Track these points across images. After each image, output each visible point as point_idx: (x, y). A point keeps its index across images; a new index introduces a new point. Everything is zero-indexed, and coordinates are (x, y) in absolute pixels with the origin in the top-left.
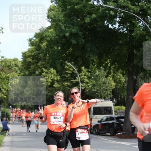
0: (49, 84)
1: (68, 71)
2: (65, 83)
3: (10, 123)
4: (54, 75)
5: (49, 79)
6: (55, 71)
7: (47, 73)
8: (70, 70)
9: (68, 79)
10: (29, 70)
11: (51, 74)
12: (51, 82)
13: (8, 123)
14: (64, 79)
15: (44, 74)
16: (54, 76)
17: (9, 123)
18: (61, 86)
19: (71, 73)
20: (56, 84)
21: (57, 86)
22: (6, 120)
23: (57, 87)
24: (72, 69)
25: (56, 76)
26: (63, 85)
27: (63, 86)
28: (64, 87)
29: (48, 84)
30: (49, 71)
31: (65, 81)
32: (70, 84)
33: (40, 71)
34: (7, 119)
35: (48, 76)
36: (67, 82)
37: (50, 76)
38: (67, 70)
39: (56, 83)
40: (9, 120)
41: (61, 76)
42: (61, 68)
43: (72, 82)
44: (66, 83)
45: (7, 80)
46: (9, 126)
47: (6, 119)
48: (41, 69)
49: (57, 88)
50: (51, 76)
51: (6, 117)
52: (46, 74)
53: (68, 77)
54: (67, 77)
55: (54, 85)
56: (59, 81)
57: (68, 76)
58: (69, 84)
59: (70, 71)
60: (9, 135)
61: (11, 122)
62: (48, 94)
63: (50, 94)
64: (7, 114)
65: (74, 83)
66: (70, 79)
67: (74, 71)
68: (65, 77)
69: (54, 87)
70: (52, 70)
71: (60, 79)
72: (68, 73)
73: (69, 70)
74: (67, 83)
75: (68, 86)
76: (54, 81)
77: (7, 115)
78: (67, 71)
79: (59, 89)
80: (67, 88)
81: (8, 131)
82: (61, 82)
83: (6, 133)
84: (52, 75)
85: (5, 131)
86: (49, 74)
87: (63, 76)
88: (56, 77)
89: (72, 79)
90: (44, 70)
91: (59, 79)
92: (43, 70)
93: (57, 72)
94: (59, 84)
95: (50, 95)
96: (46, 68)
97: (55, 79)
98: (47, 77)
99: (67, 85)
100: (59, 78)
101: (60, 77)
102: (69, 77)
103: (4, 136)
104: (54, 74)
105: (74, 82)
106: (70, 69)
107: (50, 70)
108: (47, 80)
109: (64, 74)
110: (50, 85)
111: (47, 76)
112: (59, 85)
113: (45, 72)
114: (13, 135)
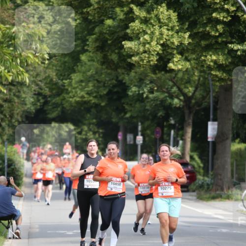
0: (154, 59)
1: (219, 13)
2: (209, 57)
3: (21, 196)
4: (172, 29)
5: (154, 43)
6: (174, 16)
7: (145, 21)
8: (227, 11)
9: (217, 42)
10: (85, 10)
11: (161, 25)
12: (158, 54)
13: (13, 194)
14: (203, 43)
15: (136, 25)
16: (170, 33)
17: (17, 193)
18: (193, 68)
19: (229, 18)
20: (175, 60)
21: (180, 67)
22: (9, 184)
23: (179, 70)
24: (232, 5)
25: (177, 32)
26: (200, 64)
27: (203, 66)
28: (204, 71)
29: (149, 62)
30: (153, 15)
31: (208, 48)
32: (226, 59)
33: (122, 16)
34: (12, 180)
35: (149, 32)
36: (216, 52)
37: (157, 33)
38: (215, 10)
39: (177, 58)
40: (18, 185)
41: (195, 31)
42: (196, 5)
43: (232, 52)
44: (211, 58)
45: (9, 46)
46: (18, 204)
47: (9, 181)
48: (125, 9)
49: (180, 75)
50: (161, 34)
51: (9, 175)
52: (144, 27)
53: (217, 34)
54: (213, 33)
55: (171, 65)
56: (188, 50)
57: (217, 30)
58: (221, 59)
59: (225, 14)
60: (17, 234)
61: (24, 190)
62: (151, 96)
63: (156, 94)
64: (11, 163)
65: (239, 56)
66: (226, 43)
67: (240, 14)
68: (206, 36)
69: (172, 70)
70: (163, 11)
71: (190, 41)
72: (218, 21)
73: (223, 10)
74: (214, 58)
75: (220, 67)
76: (170, 51)
77: (9, 166)
78: (214, 15)
79: (186, 77)
80: (213, 73)
81: (14, 222)
82: (193, 52)
83: (8, 228)
84: (164, 30)
85: (6, 222)
86: (153, 26)
87: (201, 30)
88: (175, 35)
89: (232, 43)
90: (136, 10)
91: (186, 42)
92: (131, 11)
93: (181, 18)
94: (187, 59)
95: (155, 99)
96: (141, 5)
97: (173, 43)
98: (147, 37)
99: (215, 62)
100: (187, 38)
101: (190, 37)
102: (220, 34)
103: (2, 238)
104: (170, 25)
105: (239, 53)
106: (226, 6)
107: (155, 12)
108: (147, 46)
109: (205, 25)
110: (156, 65)
111: (145, 33)
112: (188, 65)
113: (138, 17)
114: (30, 236)
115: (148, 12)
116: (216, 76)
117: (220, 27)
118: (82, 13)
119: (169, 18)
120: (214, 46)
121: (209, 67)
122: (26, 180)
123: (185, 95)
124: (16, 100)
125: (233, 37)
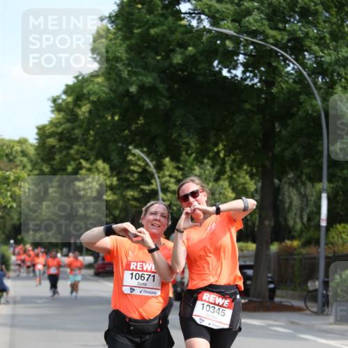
1: (135, 166)
2: (128, 193)
3: (9, 277)
4: (106, 175)
6: (107, 167)
7: (89, 170)
8: (139, 165)
9: (133, 184)
10: (52, 163)
11: (99, 172)
13: (4, 275)
14: (125, 184)
15: (83, 172)
16: (105, 177)
17: (7, 276)
18: (119, 200)
19: (141, 170)
20: (108, 194)
21: (110, 198)
22: (2, 270)
23: (110, 201)
24: (143, 162)
25: (109, 177)
26: (123, 197)
28: (125, 202)
30: (94, 167)
31: (128, 187)
32: (139, 195)
33: (74, 166)
34: (4, 267)
36: (132, 190)
38: (132, 165)
41: (120, 176)
42: (120, 161)
43: (142, 191)
44: (130, 193)
47: (2, 268)
48: (77, 162)
49: (110, 204)
52: (88, 173)
53: (134, 179)
54: (131, 179)
56: (115, 188)
57: (133, 177)
58: (136, 194)
59: (138, 167)
60: (7, 301)
64: (3, 257)
65: (147, 194)
66: (139, 185)
67: (147, 168)
68: (127, 180)
70: (100, 164)
71: (117, 183)
72: (134, 172)
73: (136, 164)
74: (132, 193)
75: (135, 199)
78: (132, 167)
79: (114, 205)
80: (131, 202)
82: (119, 189)
84: (101, 176)
86: (94, 173)
87: (124, 176)
88: (108, 179)
89: (142, 185)
90: (84, 163)
91: (115, 183)
92: (80, 163)
93: (112, 169)
94: (114, 194)
96: (87, 160)
97: (106, 184)
99: (132, 196)
100: (115, 181)
101: (118, 180)
102: (136, 180)
104: (105, 172)
105: (147, 191)
106: (139, 163)
107: (95, 164)
109: (126, 173)
112: (115, 197)
113: (85, 167)
114: (15, 302)
115: (92, 164)
116: (132, 205)
117: (136, 175)
118: (50, 164)
119: (104, 169)
120: (131, 186)
121: (129, 200)
122: (12, 267)
123: (113, 215)
124: (7, 217)
125: (143, 181)
